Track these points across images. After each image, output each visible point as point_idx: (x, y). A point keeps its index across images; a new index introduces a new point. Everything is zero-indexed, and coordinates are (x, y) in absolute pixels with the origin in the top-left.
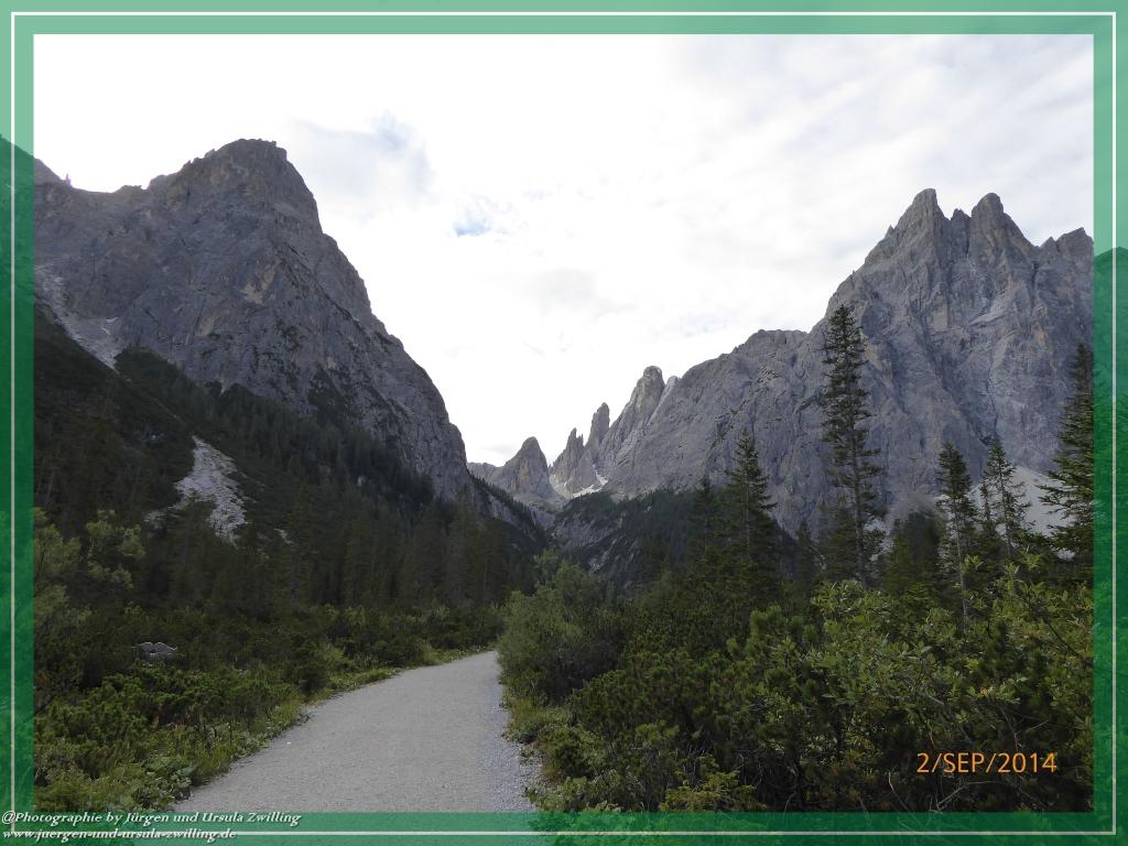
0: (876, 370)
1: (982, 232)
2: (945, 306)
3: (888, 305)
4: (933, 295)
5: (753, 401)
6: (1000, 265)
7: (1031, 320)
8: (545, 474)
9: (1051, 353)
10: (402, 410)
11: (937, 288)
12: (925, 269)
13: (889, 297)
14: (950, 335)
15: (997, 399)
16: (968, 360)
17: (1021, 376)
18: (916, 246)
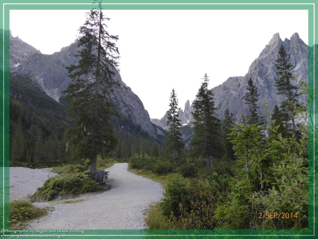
0: (263, 87)
1: (293, 44)
3: (266, 68)
5: (228, 98)
6: (299, 54)
10: (131, 107)
12: (277, 56)
13: (267, 65)
18: (274, 50)
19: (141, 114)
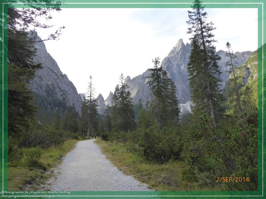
2: (184, 64)
3: (172, 64)
4: (181, 62)
8: (104, 102)
10: (66, 91)
11: (182, 60)
12: (180, 56)
13: (173, 62)
18: (178, 51)
19: (75, 97)
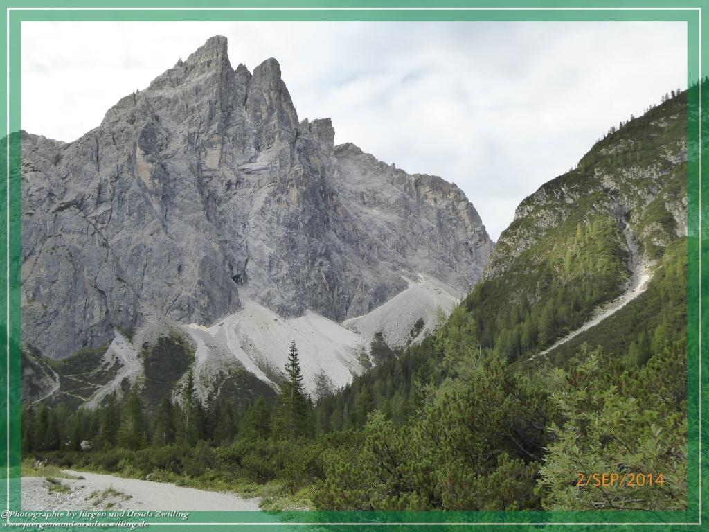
0: (146, 189)
1: (260, 89)
2: (219, 146)
3: (167, 130)
4: (211, 132)
6: (271, 123)
7: (289, 177)
9: (301, 210)
11: (215, 127)
12: (208, 106)
13: (168, 123)
14: (219, 174)
15: (251, 241)
16: (232, 201)
17: (274, 225)
18: (202, 83)
